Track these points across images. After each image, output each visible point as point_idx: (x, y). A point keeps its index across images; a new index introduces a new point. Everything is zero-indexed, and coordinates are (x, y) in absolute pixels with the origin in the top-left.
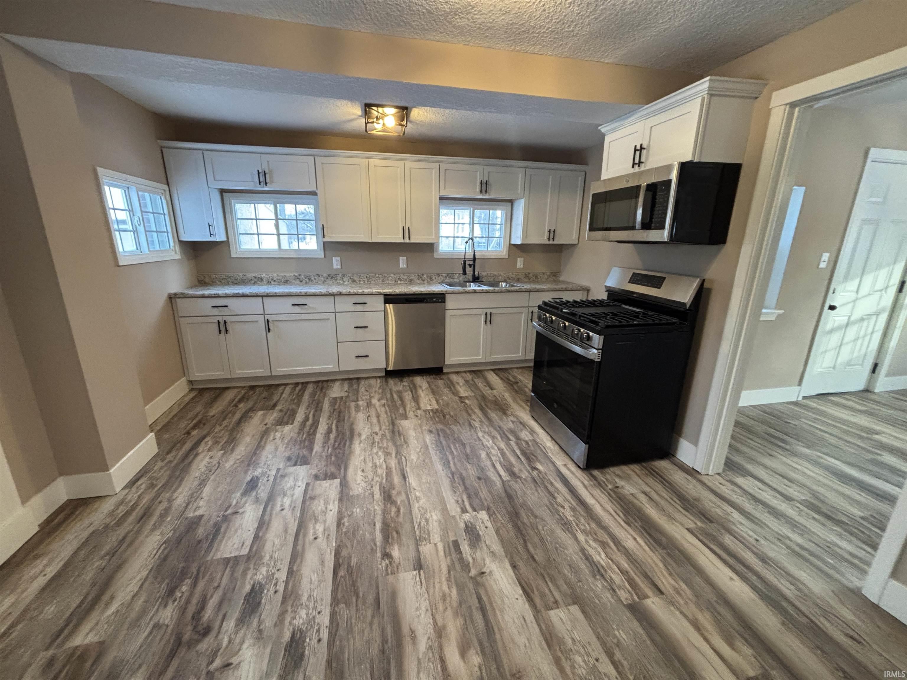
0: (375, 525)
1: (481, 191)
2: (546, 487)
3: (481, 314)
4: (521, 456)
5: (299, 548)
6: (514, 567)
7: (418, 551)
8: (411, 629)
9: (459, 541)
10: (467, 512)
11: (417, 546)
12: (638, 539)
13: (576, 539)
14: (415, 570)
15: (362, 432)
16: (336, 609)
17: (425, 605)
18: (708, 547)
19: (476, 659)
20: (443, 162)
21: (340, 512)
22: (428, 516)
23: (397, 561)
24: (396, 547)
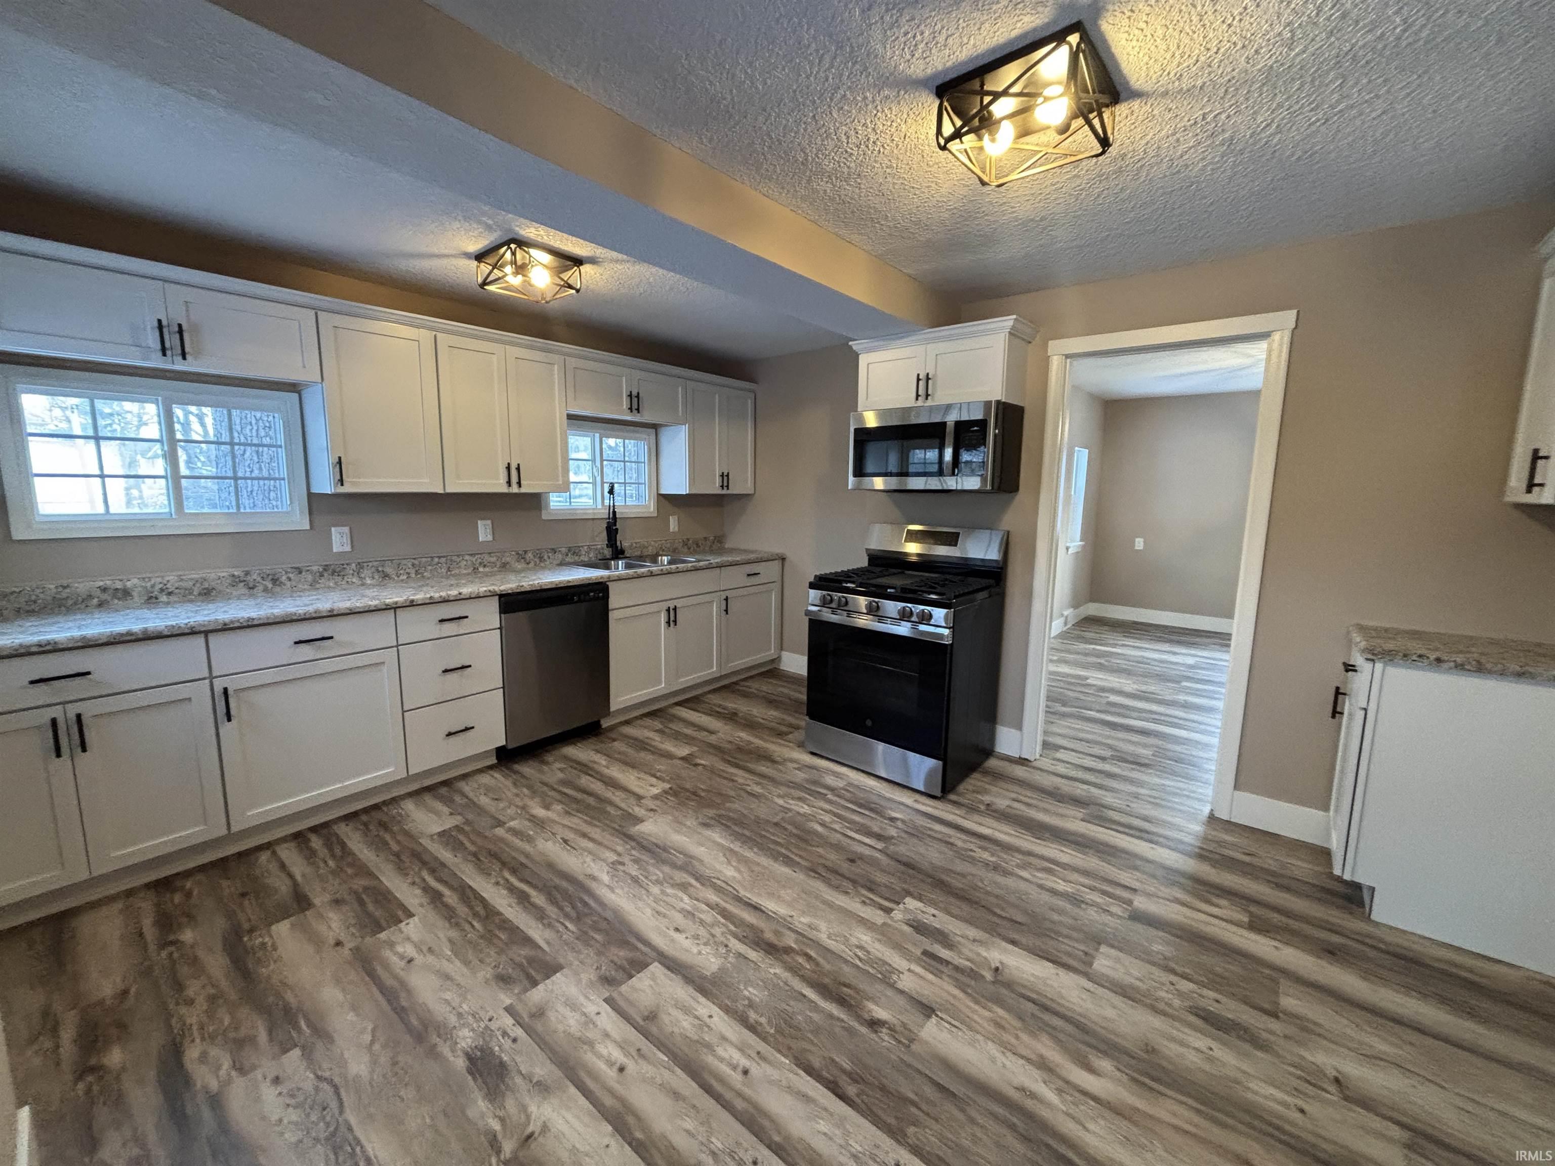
0: (805, 996)
1: (631, 409)
2: (929, 836)
3: (659, 612)
4: (859, 810)
5: (739, 1104)
6: (1013, 942)
7: (902, 992)
8: (1016, 1088)
9: (928, 948)
10: (892, 910)
11: (892, 986)
12: (1065, 850)
13: (1021, 878)
14: (929, 1017)
15: (589, 871)
16: (910, 1141)
17: (993, 1049)
18: (1112, 829)
19: (1105, 1065)
20: (569, 355)
21: (727, 1010)
22: (854, 941)
23: (895, 1021)
24: (871, 1006)
